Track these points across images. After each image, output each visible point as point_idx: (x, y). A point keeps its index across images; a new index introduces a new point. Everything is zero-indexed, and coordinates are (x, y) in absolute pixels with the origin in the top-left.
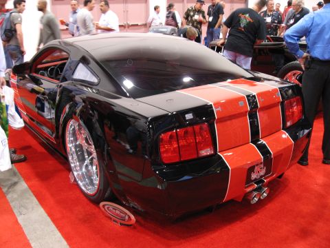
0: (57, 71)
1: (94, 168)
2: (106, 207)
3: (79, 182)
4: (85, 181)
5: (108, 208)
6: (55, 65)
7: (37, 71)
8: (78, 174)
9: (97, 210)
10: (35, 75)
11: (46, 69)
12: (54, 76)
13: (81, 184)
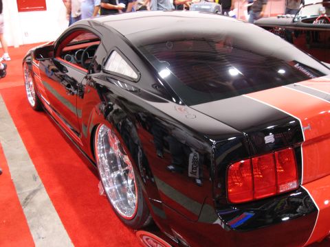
0: (86, 55)
1: (130, 181)
2: (145, 237)
3: (112, 201)
4: (118, 199)
5: (147, 239)
6: (84, 48)
7: (62, 55)
8: (111, 190)
9: (133, 237)
10: (59, 60)
11: (73, 52)
12: (81, 61)
13: (114, 202)
